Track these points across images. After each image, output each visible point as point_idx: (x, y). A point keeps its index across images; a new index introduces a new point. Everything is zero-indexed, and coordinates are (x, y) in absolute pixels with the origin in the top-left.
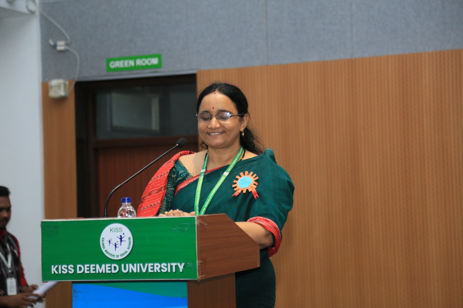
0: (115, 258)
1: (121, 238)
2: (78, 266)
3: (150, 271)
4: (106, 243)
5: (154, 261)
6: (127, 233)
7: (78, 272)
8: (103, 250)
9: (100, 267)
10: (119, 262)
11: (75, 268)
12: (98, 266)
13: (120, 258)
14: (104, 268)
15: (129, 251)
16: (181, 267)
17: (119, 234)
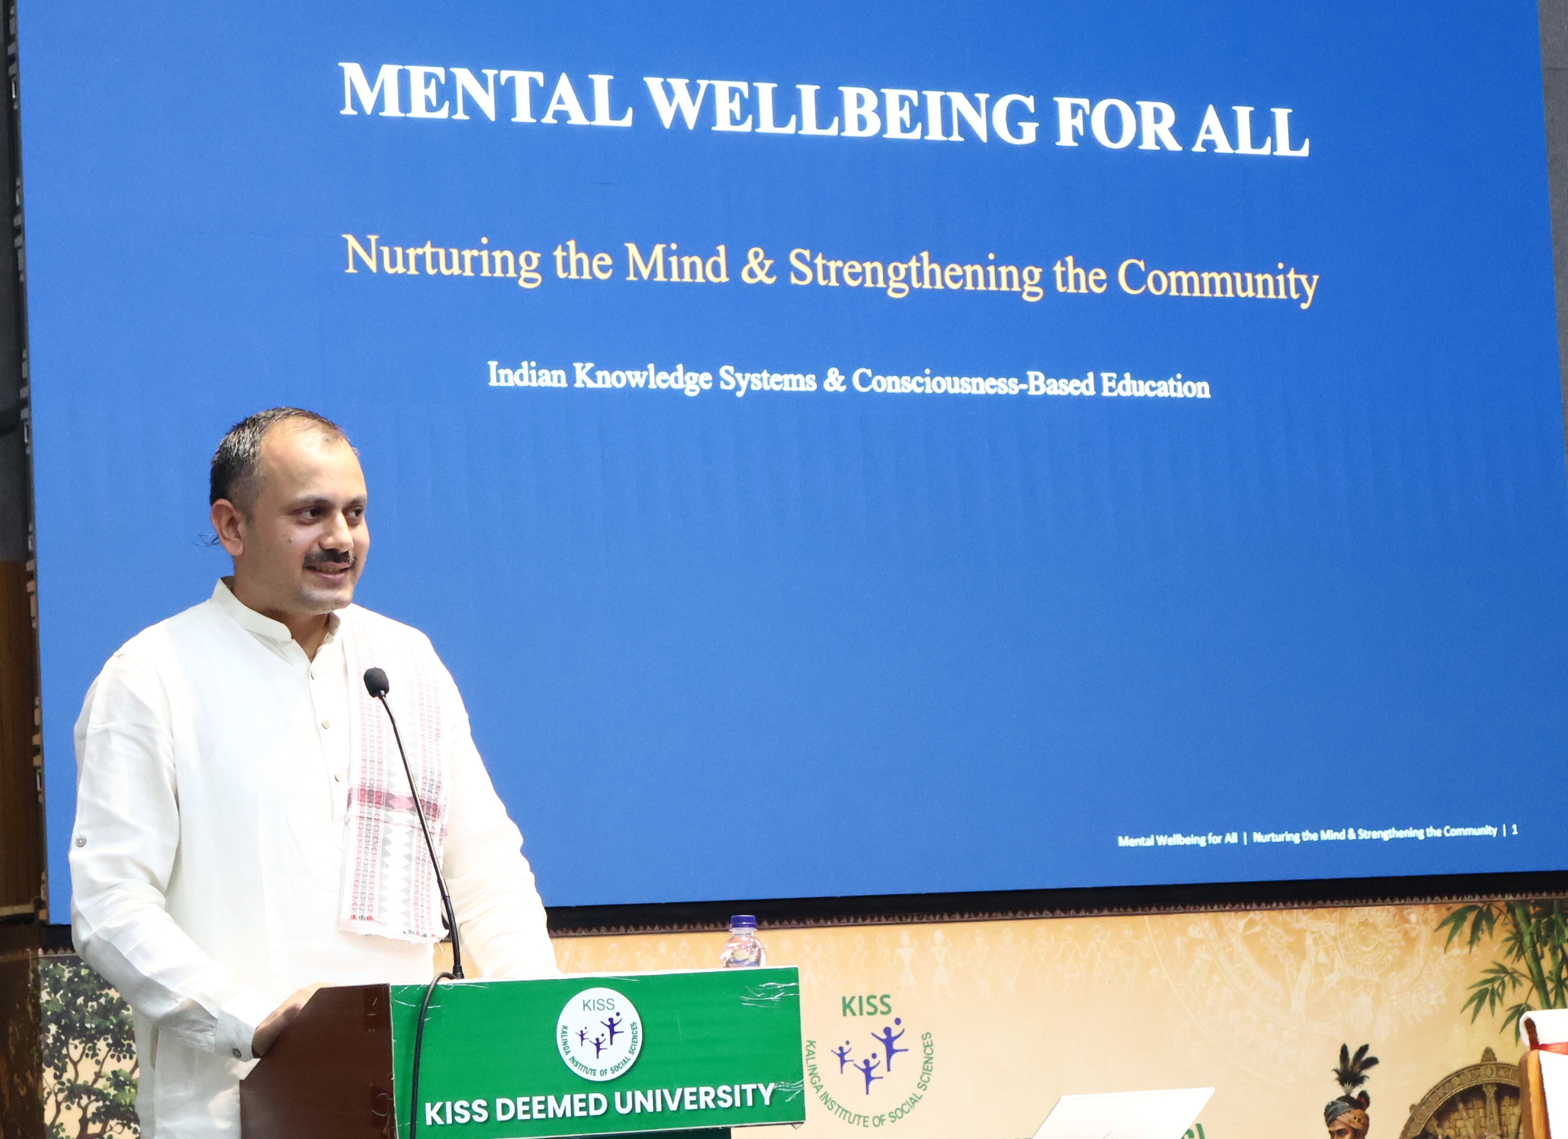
0: (598, 1078)
1: (611, 1028)
3: (688, 1106)
4: (573, 1039)
5: (698, 1083)
6: (628, 1014)
7: (500, 1117)
8: (566, 1059)
9: (559, 1103)
10: (607, 1088)
11: (490, 1108)
12: (551, 1100)
13: (610, 1076)
14: (568, 1106)
15: (633, 1058)
16: (766, 1094)
17: (606, 1015)
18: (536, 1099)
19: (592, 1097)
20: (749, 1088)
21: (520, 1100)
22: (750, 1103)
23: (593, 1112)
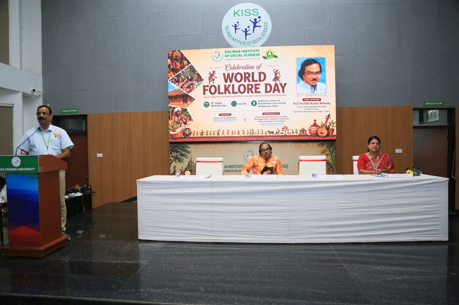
0: (16, 167)
1: (17, 161)
2: (6, 169)
3: (26, 170)
4: (13, 162)
5: (27, 167)
6: (19, 160)
7: (6, 170)
8: (13, 164)
9: (12, 169)
10: (17, 168)
11: (5, 169)
12: (11, 169)
13: (17, 166)
14: (13, 169)
15: (20, 165)
16: (34, 169)
17: (17, 160)
18: (10, 169)
19: (16, 168)
20: (32, 168)
21: (8, 169)
22: (32, 170)
23: (16, 170)
